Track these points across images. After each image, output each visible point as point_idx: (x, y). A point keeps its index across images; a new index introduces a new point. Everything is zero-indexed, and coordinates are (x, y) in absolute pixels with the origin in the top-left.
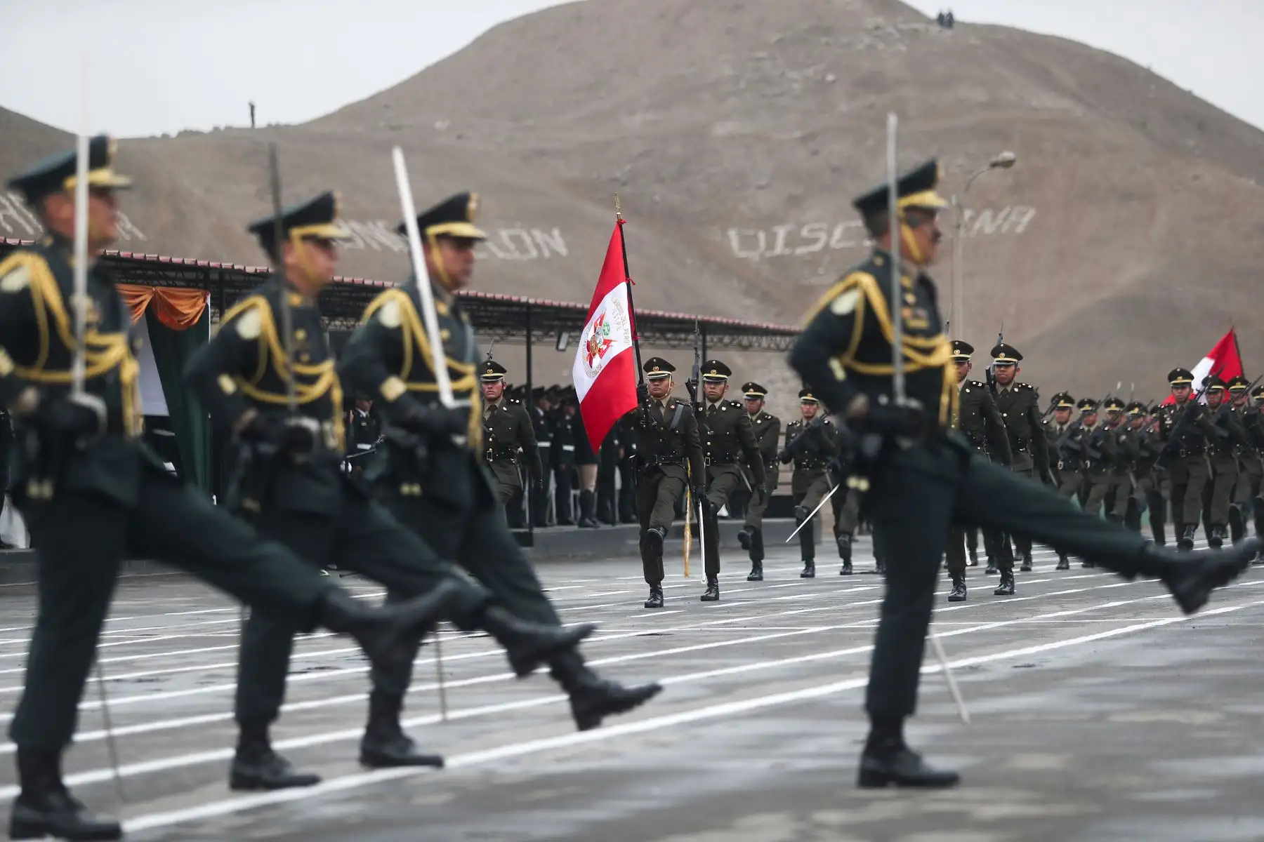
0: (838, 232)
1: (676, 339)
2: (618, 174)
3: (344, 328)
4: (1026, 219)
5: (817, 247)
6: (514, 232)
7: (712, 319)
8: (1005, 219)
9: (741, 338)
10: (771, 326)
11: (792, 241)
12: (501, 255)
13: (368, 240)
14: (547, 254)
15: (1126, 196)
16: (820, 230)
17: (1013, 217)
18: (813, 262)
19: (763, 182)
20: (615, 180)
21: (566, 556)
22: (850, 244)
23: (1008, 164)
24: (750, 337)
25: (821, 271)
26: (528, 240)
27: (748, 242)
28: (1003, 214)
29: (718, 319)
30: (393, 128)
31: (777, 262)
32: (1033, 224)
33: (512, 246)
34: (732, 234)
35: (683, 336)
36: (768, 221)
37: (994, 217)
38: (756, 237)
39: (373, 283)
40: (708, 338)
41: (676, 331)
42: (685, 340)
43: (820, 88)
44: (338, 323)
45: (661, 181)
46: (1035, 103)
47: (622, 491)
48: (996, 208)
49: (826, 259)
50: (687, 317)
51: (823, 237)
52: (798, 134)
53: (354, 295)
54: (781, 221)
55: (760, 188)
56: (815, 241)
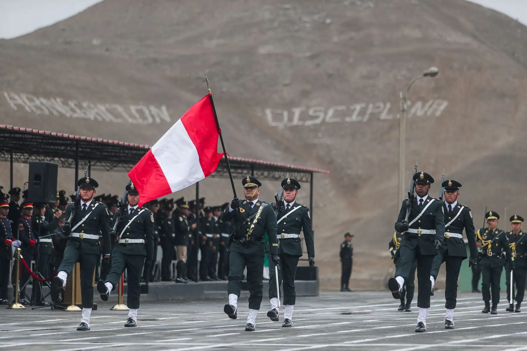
0: (331, 112)
1: (236, 173)
2: (202, 75)
3: (37, 161)
4: (442, 107)
5: (318, 121)
6: (139, 107)
7: (258, 161)
8: (430, 107)
9: (274, 173)
10: (292, 166)
11: (304, 117)
12: (130, 120)
13: (51, 109)
14: (158, 120)
15: (502, 96)
16: (320, 111)
17: (435, 106)
18: (315, 129)
19: (287, 82)
20: (199, 78)
21: (168, 300)
22: (338, 120)
23: (434, 74)
24: (280, 173)
25: (320, 135)
26: (147, 113)
27: (277, 117)
28: (428, 104)
29: (261, 162)
30: (67, 43)
31: (294, 129)
32: (446, 111)
33: (137, 116)
34: (268, 112)
35: (240, 171)
36: (289, 105)
37: (423, 106)
38: (282, 115)
39: (57, 134)
40: (255, 172)
41: (236, 168)
42: (242, 173)
43: (322, 27)
44: (33, 158)
45: (227, 80)
46: (449, 39)
47: (202, 262)
48: (424, 101)
49: (323, 128)
50: (243, 159)
51: (322, 115)
52: (308, 54)
53: (45, 141)
54: (297, 105)
55: (286, 85)
56: (317, 117)
